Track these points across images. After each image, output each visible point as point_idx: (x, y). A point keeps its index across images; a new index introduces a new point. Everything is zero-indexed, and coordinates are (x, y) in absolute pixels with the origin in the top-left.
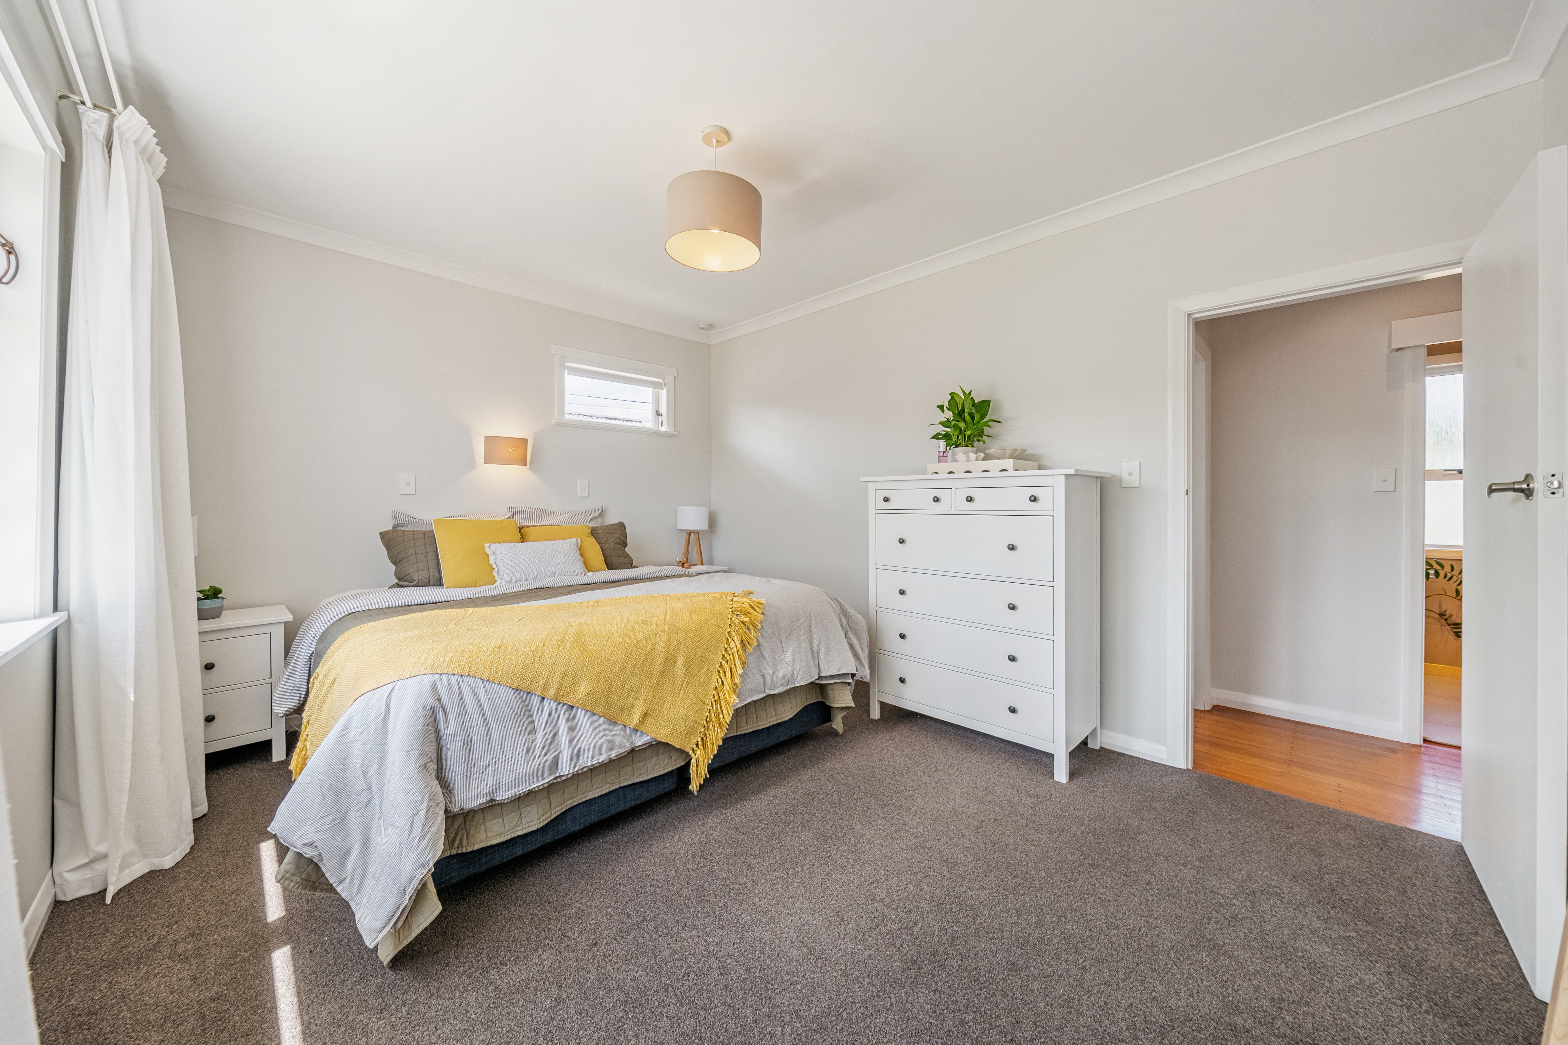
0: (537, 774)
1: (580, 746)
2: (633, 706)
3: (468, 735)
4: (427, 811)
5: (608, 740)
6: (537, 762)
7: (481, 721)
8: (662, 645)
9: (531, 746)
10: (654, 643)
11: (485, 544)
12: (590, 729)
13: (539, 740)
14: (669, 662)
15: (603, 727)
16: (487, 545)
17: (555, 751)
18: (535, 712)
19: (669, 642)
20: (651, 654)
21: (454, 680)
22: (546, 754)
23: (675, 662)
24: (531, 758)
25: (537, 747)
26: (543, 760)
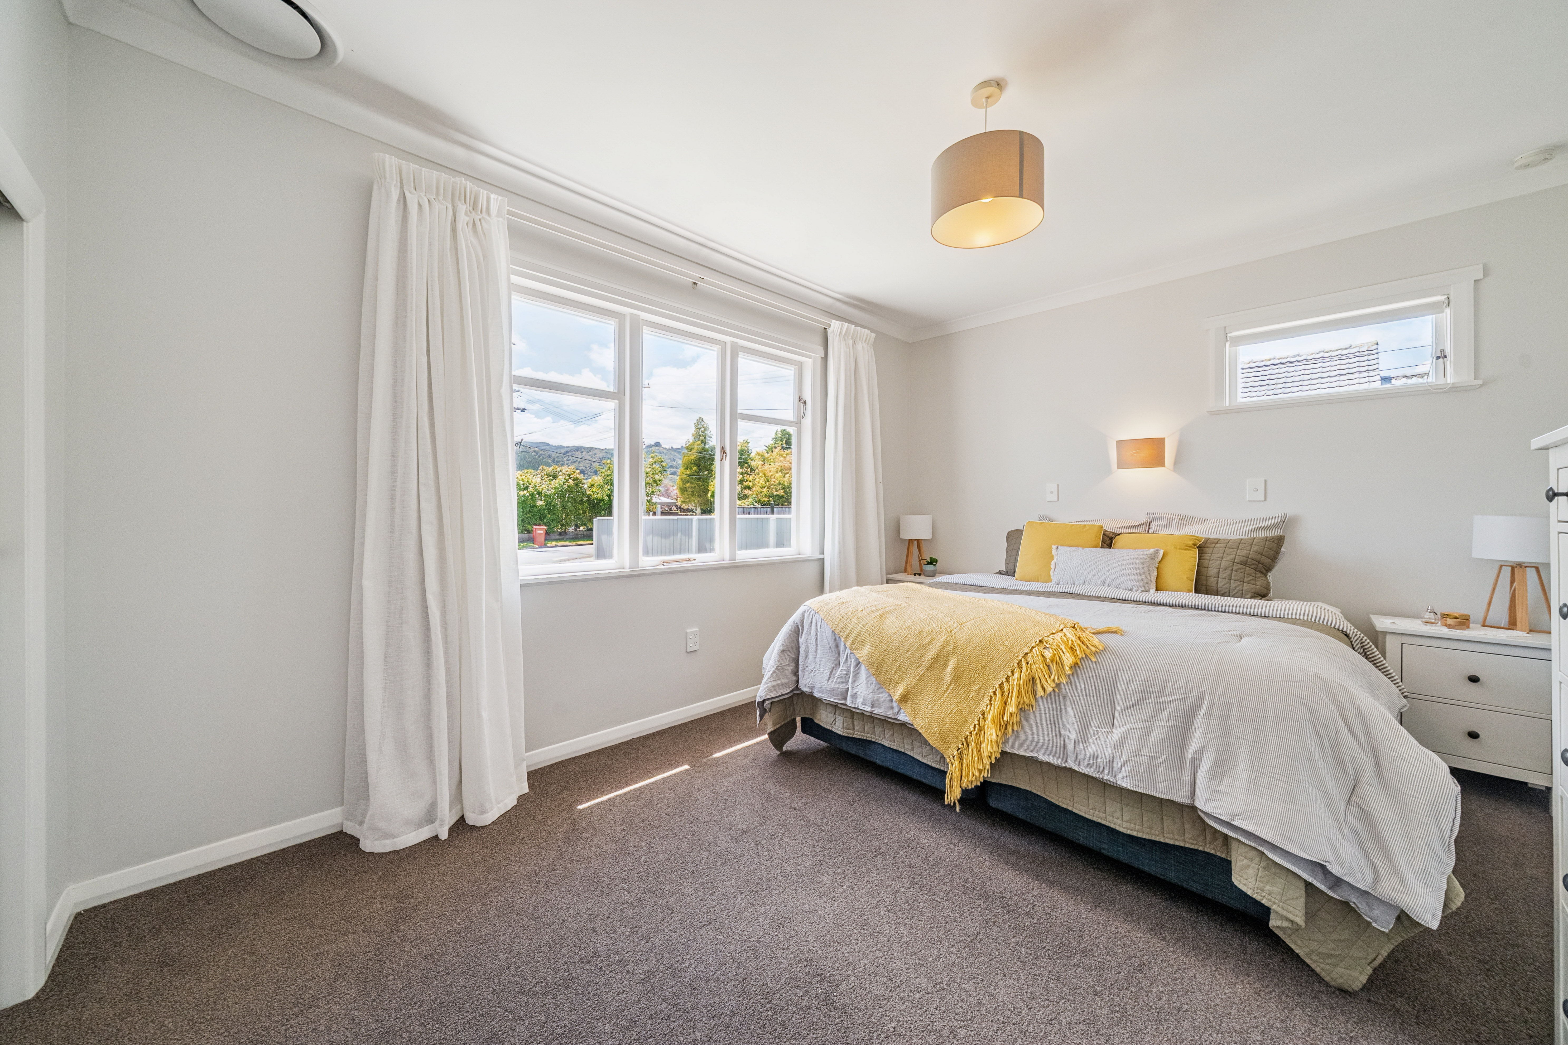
0: (832, 691)
1: (857, 690)
2: (897, 683)
3: (808, 647)
4: (773, 673)
5: (874, 698)
6: (833, 685)
7: (814, 642)
8: (939, 644)
9: (833, 672)
10: (933, 640)
11: (1053, 546)
12: (865, 682)
13: (838, 672)
14: (939, 661)
15: (874, 686)
16: (1054, 547)
17: (846, 685)
18: (841, 653)
19: (946, 643)
20: (924, 647)
21: (812, 612)
22: (839, 683)
23: (945, 665)
24: (831, 680)
25: (837, 675)
26: (837, 686)
